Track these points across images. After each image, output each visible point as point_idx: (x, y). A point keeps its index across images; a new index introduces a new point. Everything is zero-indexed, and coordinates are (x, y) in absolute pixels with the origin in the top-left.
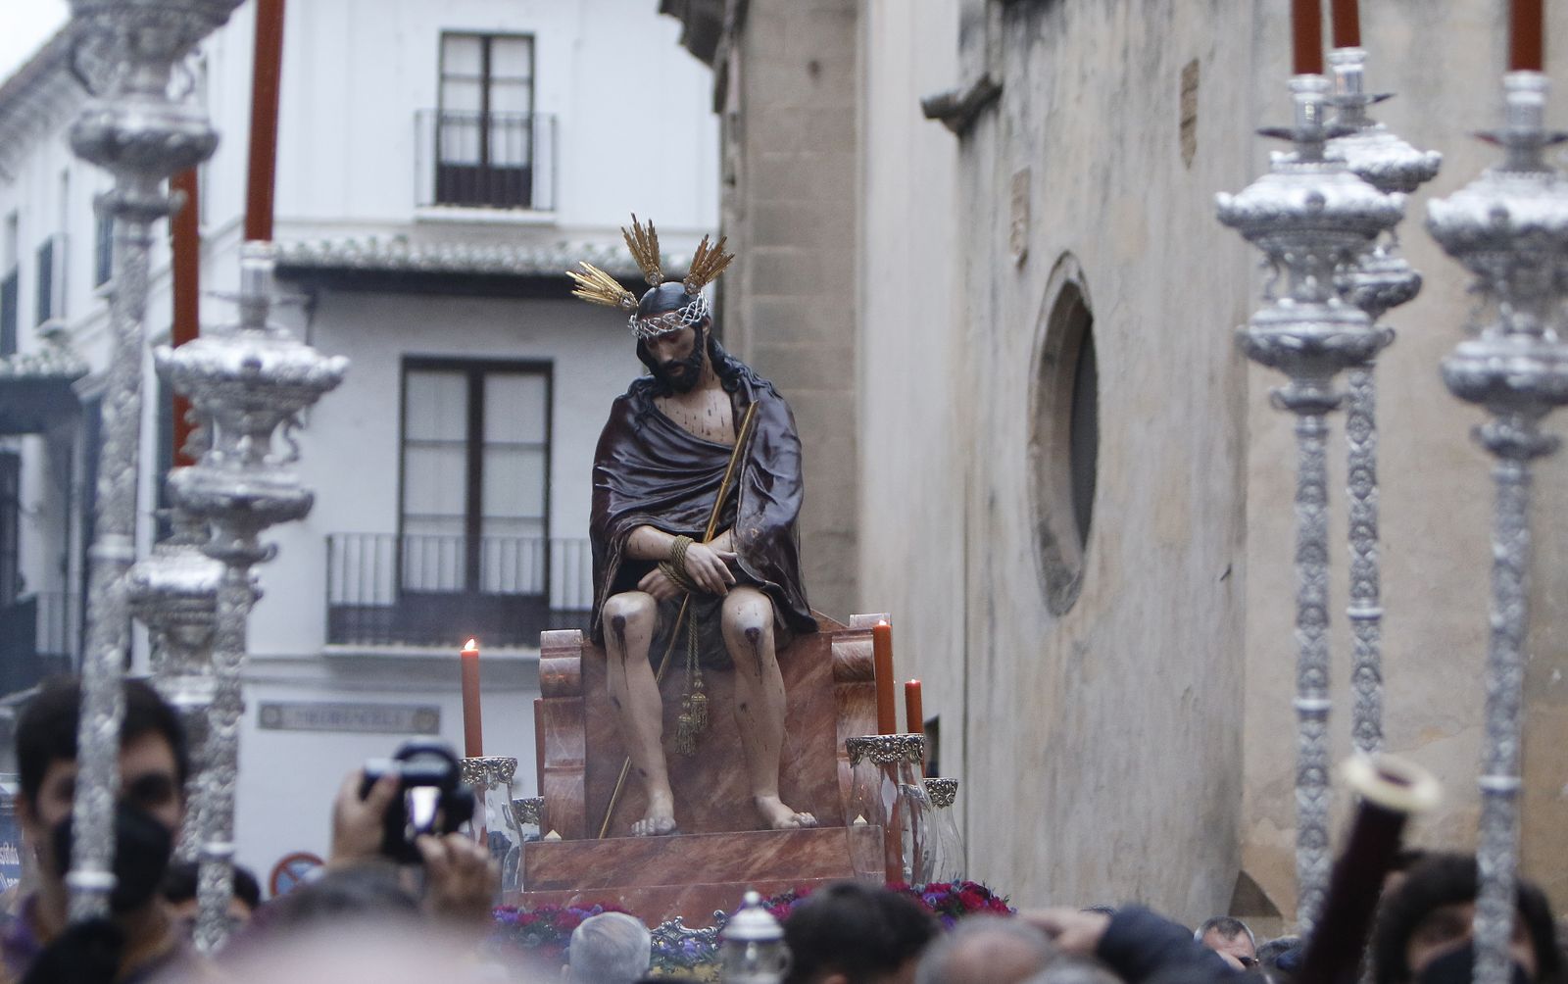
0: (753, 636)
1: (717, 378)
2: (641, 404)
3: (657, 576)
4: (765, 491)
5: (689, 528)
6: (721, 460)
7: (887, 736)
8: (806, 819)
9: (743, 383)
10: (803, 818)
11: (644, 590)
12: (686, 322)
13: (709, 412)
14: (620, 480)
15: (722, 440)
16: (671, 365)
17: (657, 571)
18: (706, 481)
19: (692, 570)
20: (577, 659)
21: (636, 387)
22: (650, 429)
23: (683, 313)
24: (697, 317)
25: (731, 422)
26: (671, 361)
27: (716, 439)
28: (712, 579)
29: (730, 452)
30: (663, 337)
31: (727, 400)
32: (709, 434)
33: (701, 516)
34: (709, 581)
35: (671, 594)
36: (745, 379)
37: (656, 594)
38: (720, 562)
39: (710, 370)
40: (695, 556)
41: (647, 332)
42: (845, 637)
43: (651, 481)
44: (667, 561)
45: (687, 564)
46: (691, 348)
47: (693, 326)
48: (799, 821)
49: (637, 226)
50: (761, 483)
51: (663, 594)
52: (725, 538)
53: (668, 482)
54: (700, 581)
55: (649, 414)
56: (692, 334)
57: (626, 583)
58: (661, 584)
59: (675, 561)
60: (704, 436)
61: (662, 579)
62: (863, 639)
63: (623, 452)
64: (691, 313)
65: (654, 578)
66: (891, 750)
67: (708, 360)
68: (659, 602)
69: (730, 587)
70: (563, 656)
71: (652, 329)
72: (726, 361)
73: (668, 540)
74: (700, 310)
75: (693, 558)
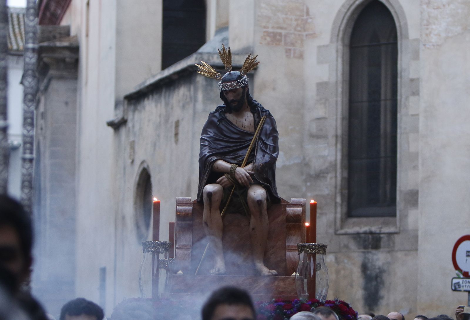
0: (259, 202)
1: (249, 107)
2: (220, 115)
3: (224, 178)
4: (265, 150)
5: (236, 162)
6: (250, 138)
7: (314, 244)
8: (274, 273)
9: (258, 110)
10: (273, 272)
11: (218, 183)
12: (240, 86)
13: (245, 119)
14: (211, 142)
15: (249, 130)
16: (233, 101)
17: (224, 177)
18: (242, 145)
19: (237, 177)
20: (191, 207)
21: (219, 109)
22: (223, 125)
23: (239, 82)
24: (244, 84)
25: (253, 124)
26: (233, 100)
27: (247, 130)
28: (245, 181)
29: (253, 135)
30: (231, 90)
31: (252, 115)
32: (245, 128)
33: (241, 158)
34: (243, 181)
35: (229, 185)
36: (259, 109)
37: (223, 185)
38: (248, 175)
39: (247, 104)
40: (239, 172)
41: (225, 88)
42: (291, 206)
43: (222, 143)
44: (228, 173)
45: (236, 175)
46: (241, 95)
47: (242, 87)
48: (272, 273)
49: (224, 49)
50: (264, 147)
51: (226, 185)
52: (250, 166)
53: (229, 144)
54: (240, 181)
55: (223, 119)
56: (241, 90)
57: (211, 180)
58: (225, 182)
59: (231, 173)
60: (243, 128)
61: (226, 179)
62: (298, 207)
63: (212, 132)
64: (242, 82)
65: (222, 179)
66: (315, 249)
67: (246, 101)
68: (224, 188)
69: (251, 184)
70: (186, 206)
71: (227, 87)
72: (253, 101)
73: (228, 165)
74: (245, 82)
75: (238, 173)
